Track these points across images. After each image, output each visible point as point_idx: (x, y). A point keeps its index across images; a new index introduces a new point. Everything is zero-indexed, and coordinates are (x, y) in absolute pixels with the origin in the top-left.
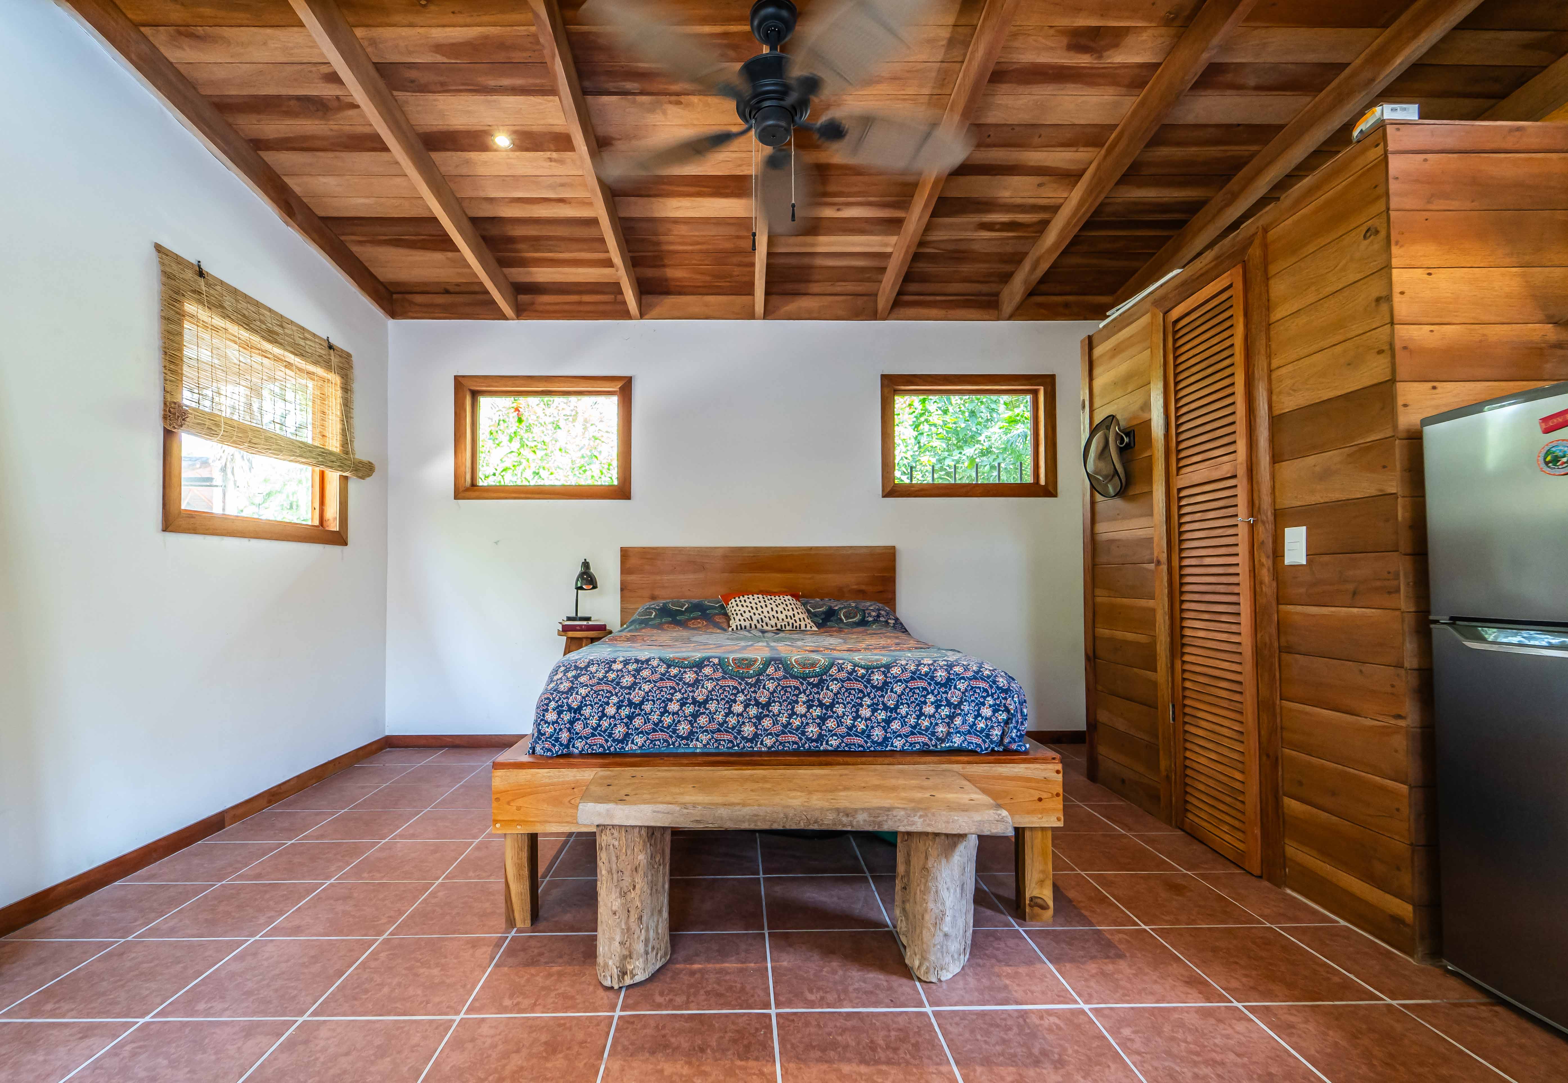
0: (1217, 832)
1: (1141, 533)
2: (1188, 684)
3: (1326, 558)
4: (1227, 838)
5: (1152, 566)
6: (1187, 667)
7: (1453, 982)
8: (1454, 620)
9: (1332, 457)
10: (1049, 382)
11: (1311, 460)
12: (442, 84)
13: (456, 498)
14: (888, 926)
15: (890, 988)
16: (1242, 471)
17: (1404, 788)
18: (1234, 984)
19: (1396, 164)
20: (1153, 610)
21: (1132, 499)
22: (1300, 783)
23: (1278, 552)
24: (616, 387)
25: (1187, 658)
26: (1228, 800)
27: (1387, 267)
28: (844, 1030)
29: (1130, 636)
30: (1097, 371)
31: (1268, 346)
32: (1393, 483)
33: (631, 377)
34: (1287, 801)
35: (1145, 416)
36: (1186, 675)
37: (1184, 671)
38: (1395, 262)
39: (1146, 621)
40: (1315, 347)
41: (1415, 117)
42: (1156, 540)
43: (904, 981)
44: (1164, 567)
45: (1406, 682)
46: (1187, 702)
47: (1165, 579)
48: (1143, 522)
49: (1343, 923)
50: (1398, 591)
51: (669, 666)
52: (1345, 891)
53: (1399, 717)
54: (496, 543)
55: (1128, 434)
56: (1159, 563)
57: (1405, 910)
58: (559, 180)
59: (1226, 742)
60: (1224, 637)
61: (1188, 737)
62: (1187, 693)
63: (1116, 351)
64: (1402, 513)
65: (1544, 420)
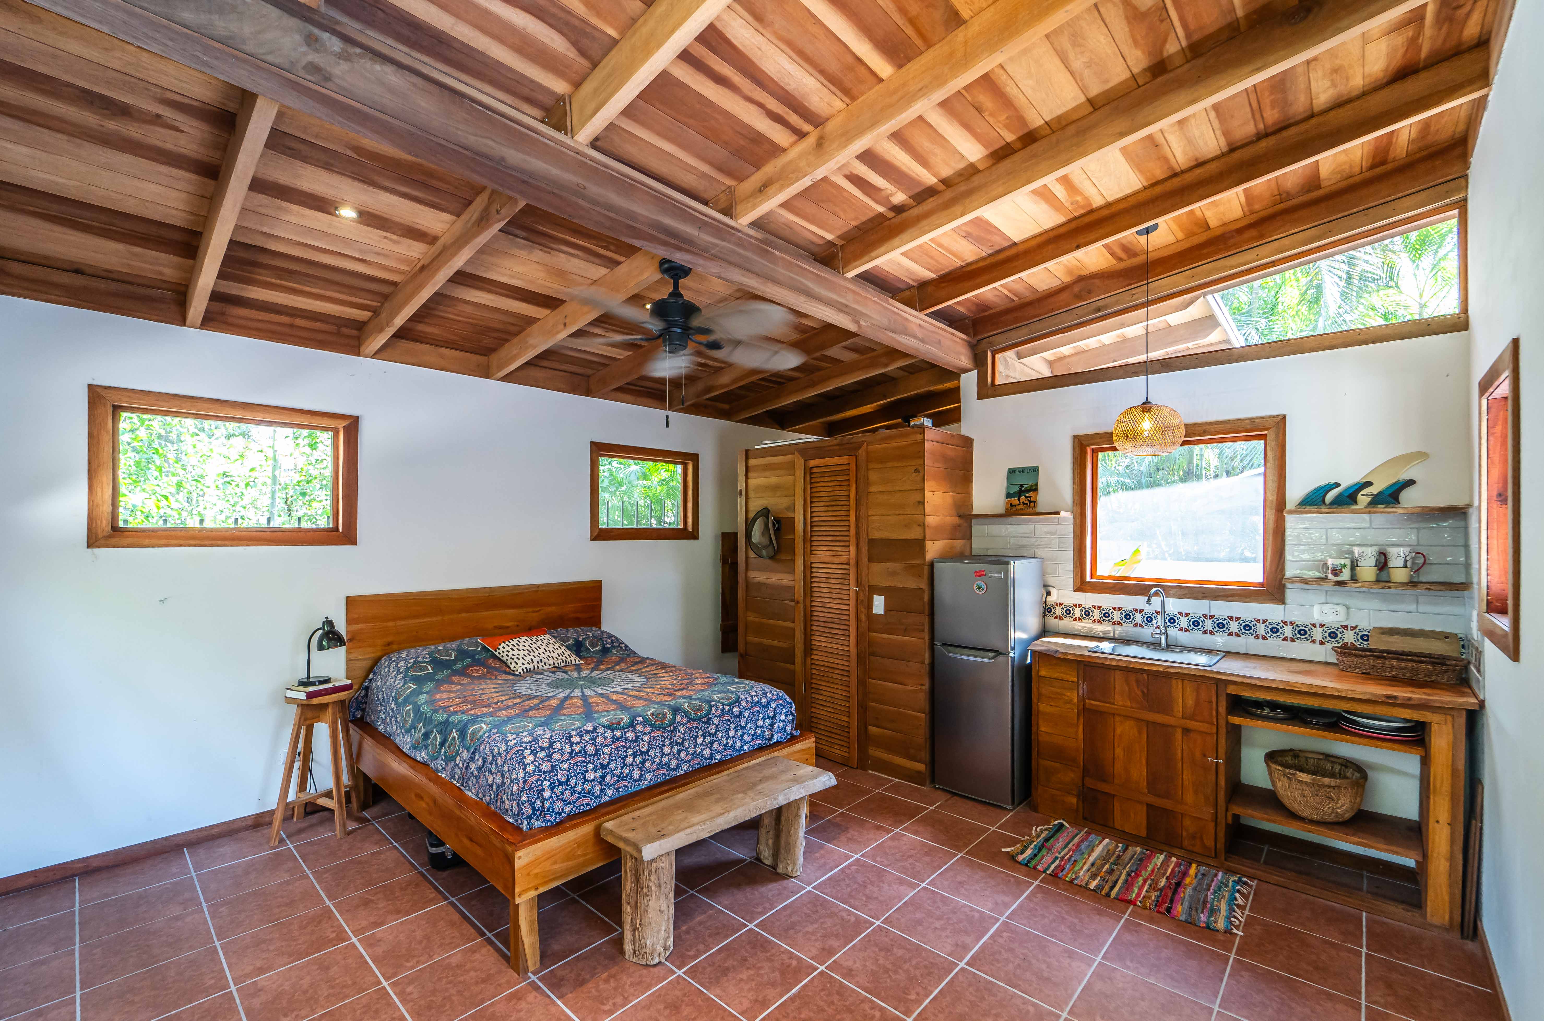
0: (834, 750)
1: (785, 583)
2: (814, 671)
3: (894, 613)
4: (838, 752)
5: (792, 603)
6: (813, 662)
7: (939, 793)
8: (944, 644)
9: (897, 566)
10: (694, 458)
11: (888, 565)
12: (327, 163)
13: (90, 545)
14: (746, 860)
15: (785, 888)
16: (852, 562)
17: (923, 715)
18: (890, 823)
19: (928, 445)
20: (794, 629)
21: (779, 561)
22: (877, 718)
23: (870, 606)
24: (341, 424)
25: (813, 657)
26: (839, 732)
27: (923, 490)
28: (790, 915)
29: (774, 643)
30: (750, 474)
31: (867, 503)
32: (924, 585)
33: (358, 417)
34: (870, 727)
35: (790, 515)
36: (813, 666)
37: (812, 664)
38: (926, 488)
39: (790, 634)
40: (891, 513)
41: (931, 425)
42: (796, 588)
43: (786, 881)
44: (802, 606)
45: (925, 669)
46: (813, 681)
47: (802, 612)
48: (788, 577)
49: (896, 780)
50: (923, 631)
51: (612, 731)
52: (899, 766)
53: (922, 685)
54: (162, 601)
55: (778, 523)
56: (798, 602)
57: (921, 767)
58: (376, 249)
59: (838, 702)
60: (838, 647)
61: (813, 700)
62: (814, 676)
63: (768, 468)
64: (926, 598)
65: (976, 572)
